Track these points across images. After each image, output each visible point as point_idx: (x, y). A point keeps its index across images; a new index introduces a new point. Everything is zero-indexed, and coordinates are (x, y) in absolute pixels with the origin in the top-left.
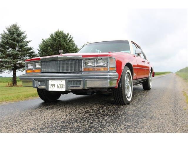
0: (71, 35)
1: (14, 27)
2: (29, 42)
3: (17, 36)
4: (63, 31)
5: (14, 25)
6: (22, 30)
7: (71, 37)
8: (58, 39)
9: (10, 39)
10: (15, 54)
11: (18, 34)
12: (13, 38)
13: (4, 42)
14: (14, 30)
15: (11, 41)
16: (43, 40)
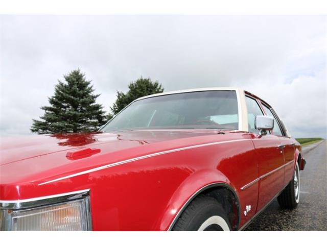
0: (160, 86)
1: (75, 75)
2: (97, 96)
3: (78, 87)
4: (149, 79)
5: (75, 72)
6: (86, 78)
7: (162, 88)
8: (140, 92)
9: (67, 93)
10: (71, 115)
11: (81, 84)
12: (72, 90)
13: (58, 97)
14: (75, 79)
15: (67, 95)
16: (118, 93)
